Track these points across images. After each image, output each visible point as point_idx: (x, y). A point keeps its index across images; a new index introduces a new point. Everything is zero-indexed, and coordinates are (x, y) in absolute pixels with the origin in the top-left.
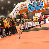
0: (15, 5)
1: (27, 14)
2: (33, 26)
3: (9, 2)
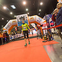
0: (8, 21)
1: (17, 28)
2: (22, 36)
3: (3, 19)
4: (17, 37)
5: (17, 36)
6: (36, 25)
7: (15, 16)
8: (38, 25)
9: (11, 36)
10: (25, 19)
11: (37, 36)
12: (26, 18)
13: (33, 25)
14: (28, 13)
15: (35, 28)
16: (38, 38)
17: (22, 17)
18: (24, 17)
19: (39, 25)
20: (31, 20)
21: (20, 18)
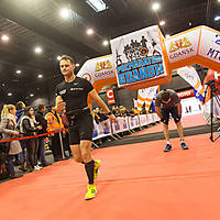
0: (77, 65)
1: (116, 91)
2: (136, 126)
4: (116, 132)
5: (117, 128)
6: (201, 72)
8: (210, 72)
10: (147, 51)
11: (212, 128)
12: (154, 44)
13: (189, 74)
14: (162, 23)
15: (200, 89)
16: (215, 134)
17: (134, 44)
18: (144, 41)
19: (216, 75)
20: (177, 52)
21: (127, 48)
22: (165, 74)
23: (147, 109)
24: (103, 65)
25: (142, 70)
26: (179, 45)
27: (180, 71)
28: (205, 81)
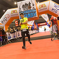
5: (19, 35)
6: (49, 16)
7: (15, 3)
9: (9, 35)
12: (33, 5)
15: (49, 22)
19: (54, 18)
20: (41, 9)
21: (23, 6)
22: (37, 16)
23: (30, 29)
24: (14, 11)
25: (29, 14)
26: (42, 6)
27: (42, 16)
28: (51, 20)
